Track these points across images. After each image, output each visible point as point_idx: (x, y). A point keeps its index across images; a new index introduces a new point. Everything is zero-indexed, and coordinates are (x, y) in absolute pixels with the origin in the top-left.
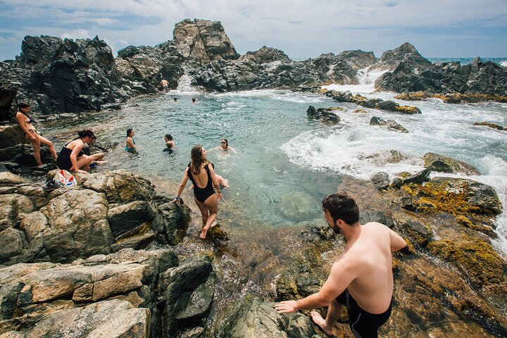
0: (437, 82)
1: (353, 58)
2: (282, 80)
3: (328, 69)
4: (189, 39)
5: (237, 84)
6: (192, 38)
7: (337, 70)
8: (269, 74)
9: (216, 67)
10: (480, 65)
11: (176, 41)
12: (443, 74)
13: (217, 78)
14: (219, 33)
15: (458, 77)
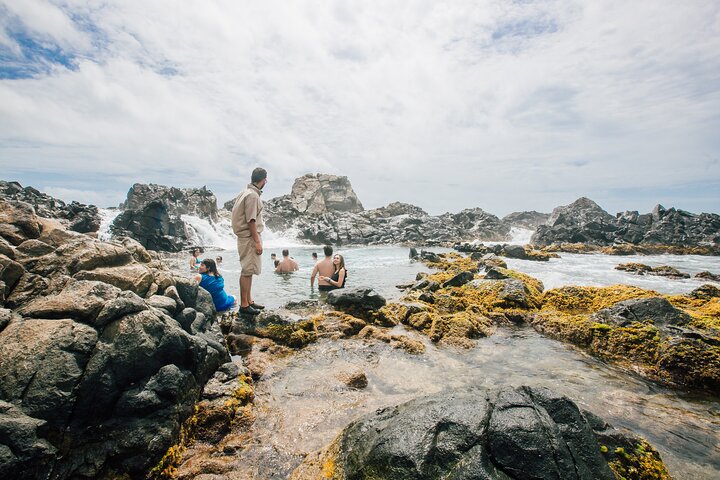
0: (609, 234)
1: (525, 220)
2: (407, 234)
3: (472, 225)
4: (308, 194)
5: (349, 237)
6: (311, 192)
7: (484, 225)
8: (392, 228)
9: (329, 219)
10: (662, 213)
11: (294, 195)
12: (614, 225)
13: (327, 230)
14: (344, 188)
15: (635, 228)
